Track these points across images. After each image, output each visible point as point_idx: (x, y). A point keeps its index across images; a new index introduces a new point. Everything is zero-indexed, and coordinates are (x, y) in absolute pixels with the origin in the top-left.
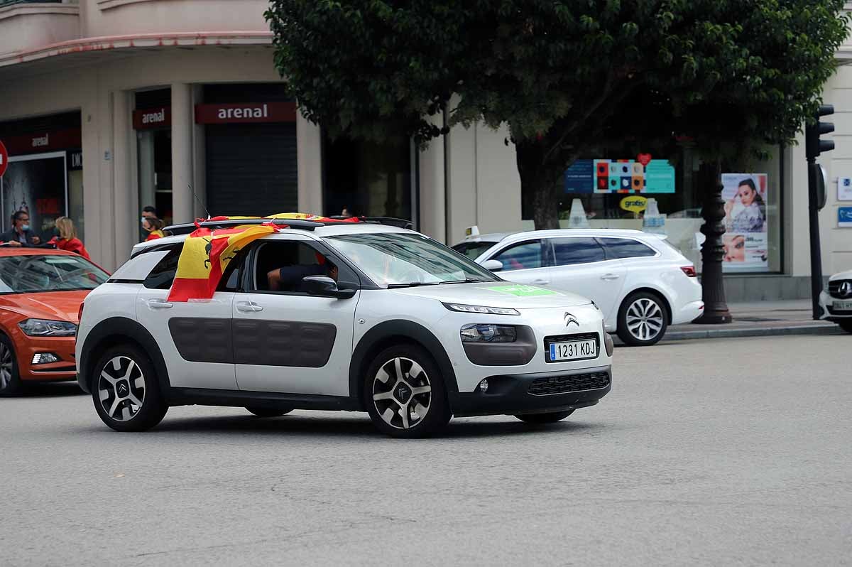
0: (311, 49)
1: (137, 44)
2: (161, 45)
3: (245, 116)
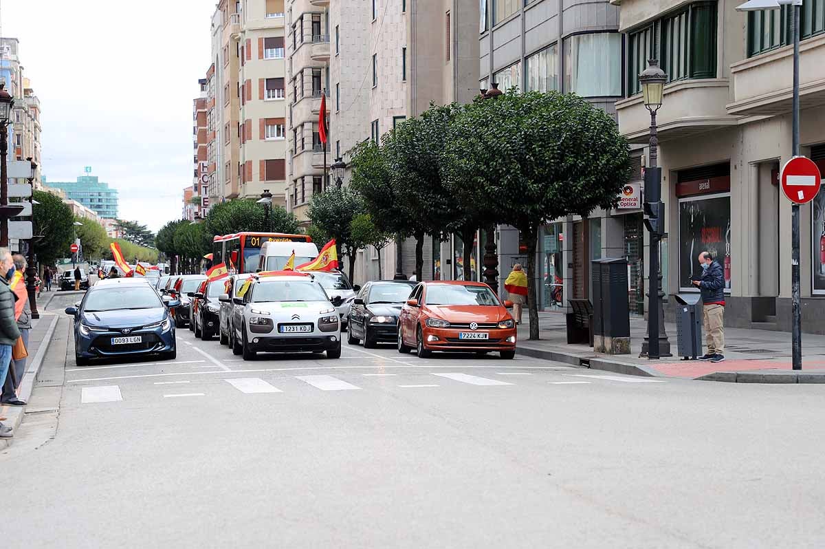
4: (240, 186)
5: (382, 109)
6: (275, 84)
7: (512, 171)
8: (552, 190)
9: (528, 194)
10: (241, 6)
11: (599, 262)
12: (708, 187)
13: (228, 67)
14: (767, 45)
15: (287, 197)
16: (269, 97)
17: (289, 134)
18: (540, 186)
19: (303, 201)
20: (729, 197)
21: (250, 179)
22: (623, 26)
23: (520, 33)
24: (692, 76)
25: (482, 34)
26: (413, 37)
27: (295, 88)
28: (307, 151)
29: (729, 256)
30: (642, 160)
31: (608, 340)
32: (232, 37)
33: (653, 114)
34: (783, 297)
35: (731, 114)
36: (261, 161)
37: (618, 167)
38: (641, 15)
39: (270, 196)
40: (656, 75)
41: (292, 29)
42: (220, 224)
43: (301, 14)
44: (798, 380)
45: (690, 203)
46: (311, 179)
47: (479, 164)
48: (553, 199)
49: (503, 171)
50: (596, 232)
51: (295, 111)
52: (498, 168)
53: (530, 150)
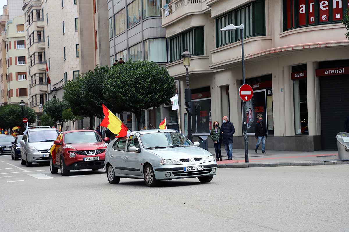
1: (294, 49)
2: (304, 48)
3: (335, 73)
4: (8, 99)
5: (68, 68)
6: (22, 59)
7: (132, 91)
8: (147, 98)
9: (138, 100)
10: (6, 28)
11: (168, 125)
12: (202, 96)
14: (224, 43)
15: (29, 103)
16: (19, 64)
17: (29, 78)
18: (143, 96)
19: (36, 104)
20: (210, 99)
21: (12, 96)
22: (167, 36)
23: (126, 38)
24: (195, 55)
25: (110, 39)
26: (82, 40)
27: (31, 60)
28: (37, 85)
29: (211, 121)
30: (176, 86)
32: (3, 41)
33: (187, 69)
35: (211, 68)
36: (17, 89)
37: (170, 89)
38: (175, 32)
39: (24, 103)
40: (188, 54)
41: (29, 37)
42: (3, 114)
43: (33, 32)
44: (248, 166)
45: (195, 102)
46: (39, 96)
47: (119, 88)
48: (147, 101)
49: (128, 91)
50: (158, 114)
51: (31, 69)
52: (126, 90)
53: (138, 83)
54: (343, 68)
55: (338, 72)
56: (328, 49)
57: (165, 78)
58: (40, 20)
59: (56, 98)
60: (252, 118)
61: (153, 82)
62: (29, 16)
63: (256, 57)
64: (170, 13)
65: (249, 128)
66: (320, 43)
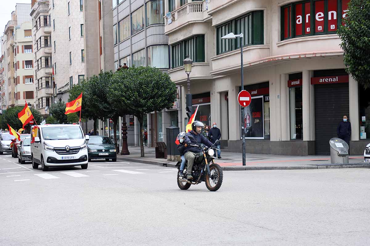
0: (359, 56)
1: (291, 57)
2: (300, 57)
3: (330, 81)
4: (15, 101)
5: (74, 72)
6: (29, 63)
7: (135, 95)
8: (150, 102)
9: (141, 104)
10: (14, 33)
11: (169, 129)
12: (202, 101)
13: (9, 56)
14: (224, 50)
15: (35, 106)
16: (26, 67)
17: (35, 81)
18: (145, 101)
19: (42, 107)
20: (210, 105)
21: (20, 99)
22: (170, 43)
23: (130, 44)
24: (196, 61)
25: (115, 45)
26: (87, 46)
27: (38, 64)
28: (43, 88)
30: (177, 91)
31: (173, 157)
32: (11, 45)
33: (188, 75)
34: (230, 140)
35: (212, 75)
36: (24, 92)
37: (172, 94)
38: (177, 39)
39: (30, 105)
40: (189, 61)
41: (36, 42)
42: (11, 116)
43: (40, 37)
44: (246, 169)
46: (45, 98)
47: (122, 93)
48: (150, 106)
49: (132, 96)
50: (160, 118)
51: (38, 73)
52: (130, 94)
53: (142, 88)
54: (337, 77)
55: (331, 81)
56: (323, 58)
57: (167, 84)
58: (47, 26)
59: (61, 101)
60: (249, 123)
61: (155, 87)
62: (37, 22)
63: (254, 65)
64: (173, 21)
65: (247, 132)
66: (315, 52)
